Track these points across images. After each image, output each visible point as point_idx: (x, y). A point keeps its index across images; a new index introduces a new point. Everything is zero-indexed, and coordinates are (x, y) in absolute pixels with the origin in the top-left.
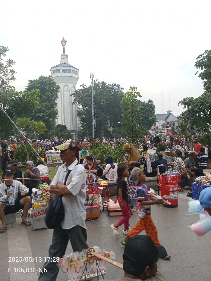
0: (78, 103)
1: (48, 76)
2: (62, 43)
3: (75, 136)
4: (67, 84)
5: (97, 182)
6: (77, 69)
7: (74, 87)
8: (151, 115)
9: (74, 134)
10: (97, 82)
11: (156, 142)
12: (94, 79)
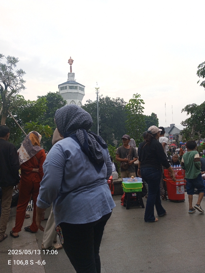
1: (56, 93)
2: (69, 62)
4: (74, 100)
6: (82, 85)
7: (80, 102)
10: (102, 98)
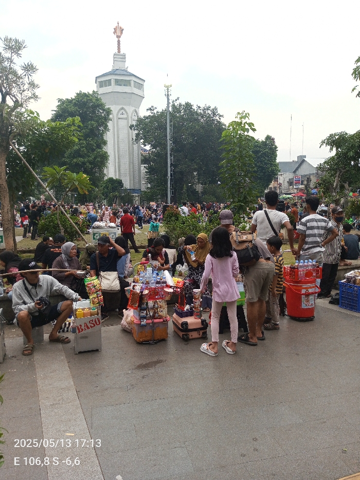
0: (142, 141)
1: (91, 92)
3: (137, 198)
7: (136, 112)
8: (269, 164)
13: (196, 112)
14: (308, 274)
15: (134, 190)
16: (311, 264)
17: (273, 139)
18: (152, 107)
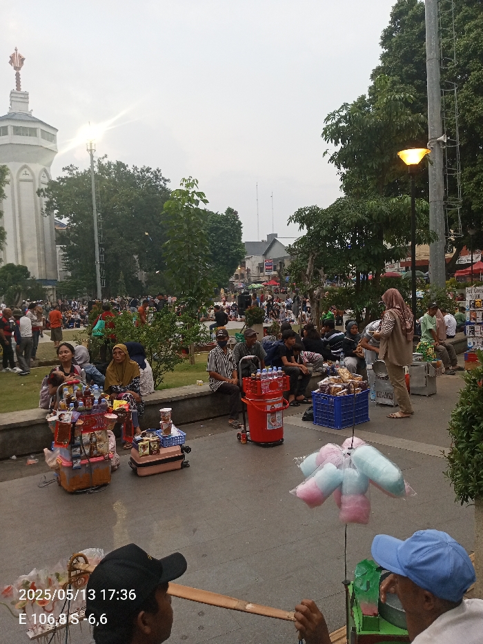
0: (56, 211)
3: (51, 292)
4: (30, 165)
5: (102, 403)
6: (52, 127)
7: (45, 171)
8: (232, 244)
9: (50, 287)
10: (104, 162)
11: (244, 304)
12: (97, 155)
13: (133, 175)
14: (273, 385)
15: (46, 282)
16: (276, 372)
17: (236, 213)
18: (71, 165)
